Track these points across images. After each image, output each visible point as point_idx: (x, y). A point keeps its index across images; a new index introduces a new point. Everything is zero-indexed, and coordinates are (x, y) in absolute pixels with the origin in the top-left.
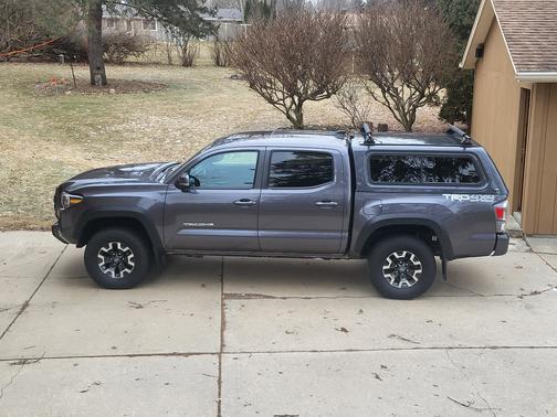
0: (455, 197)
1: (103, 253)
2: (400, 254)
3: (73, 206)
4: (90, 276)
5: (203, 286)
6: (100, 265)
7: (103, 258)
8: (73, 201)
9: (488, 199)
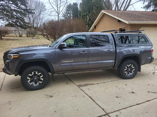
0: (142, 47)
1: (30, 77)
2: (129, 65)
3: (14, 59)
4: (23, 86)
5: (67, 83)
6: (28, 81)
7: (29, 78)
8: (14, 57)
9: (149, 47)
